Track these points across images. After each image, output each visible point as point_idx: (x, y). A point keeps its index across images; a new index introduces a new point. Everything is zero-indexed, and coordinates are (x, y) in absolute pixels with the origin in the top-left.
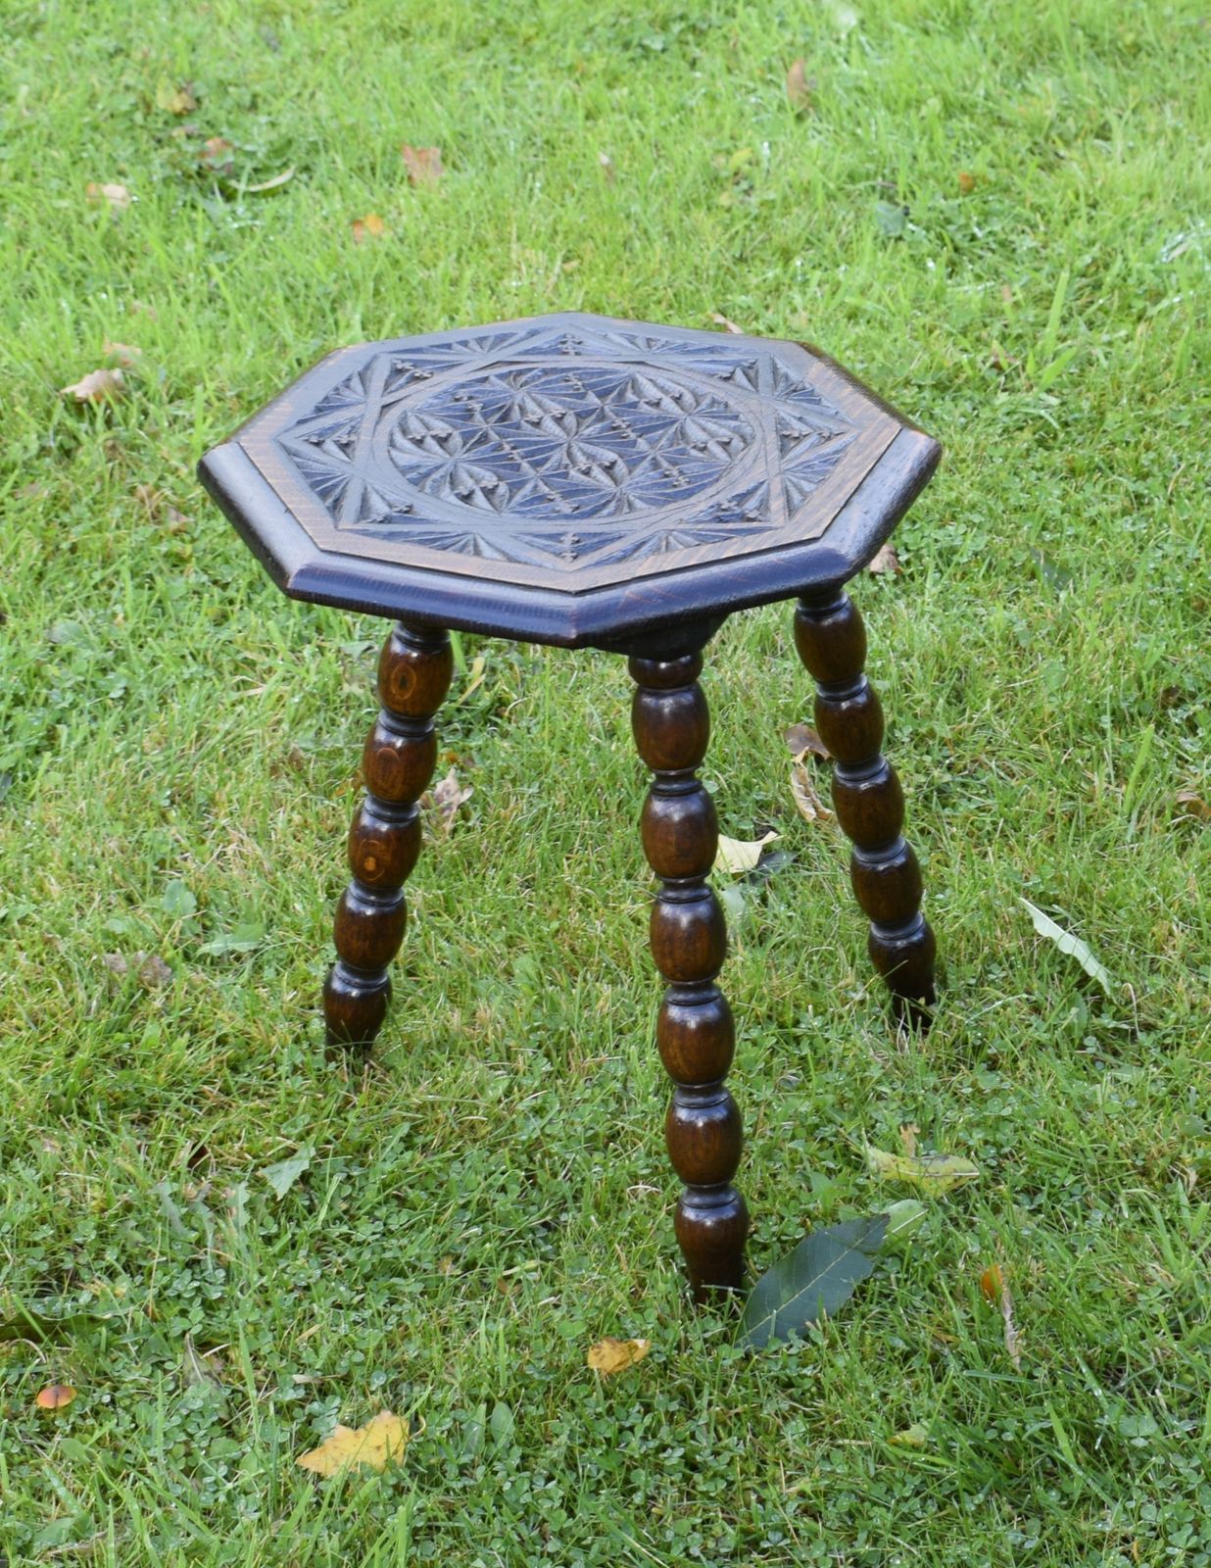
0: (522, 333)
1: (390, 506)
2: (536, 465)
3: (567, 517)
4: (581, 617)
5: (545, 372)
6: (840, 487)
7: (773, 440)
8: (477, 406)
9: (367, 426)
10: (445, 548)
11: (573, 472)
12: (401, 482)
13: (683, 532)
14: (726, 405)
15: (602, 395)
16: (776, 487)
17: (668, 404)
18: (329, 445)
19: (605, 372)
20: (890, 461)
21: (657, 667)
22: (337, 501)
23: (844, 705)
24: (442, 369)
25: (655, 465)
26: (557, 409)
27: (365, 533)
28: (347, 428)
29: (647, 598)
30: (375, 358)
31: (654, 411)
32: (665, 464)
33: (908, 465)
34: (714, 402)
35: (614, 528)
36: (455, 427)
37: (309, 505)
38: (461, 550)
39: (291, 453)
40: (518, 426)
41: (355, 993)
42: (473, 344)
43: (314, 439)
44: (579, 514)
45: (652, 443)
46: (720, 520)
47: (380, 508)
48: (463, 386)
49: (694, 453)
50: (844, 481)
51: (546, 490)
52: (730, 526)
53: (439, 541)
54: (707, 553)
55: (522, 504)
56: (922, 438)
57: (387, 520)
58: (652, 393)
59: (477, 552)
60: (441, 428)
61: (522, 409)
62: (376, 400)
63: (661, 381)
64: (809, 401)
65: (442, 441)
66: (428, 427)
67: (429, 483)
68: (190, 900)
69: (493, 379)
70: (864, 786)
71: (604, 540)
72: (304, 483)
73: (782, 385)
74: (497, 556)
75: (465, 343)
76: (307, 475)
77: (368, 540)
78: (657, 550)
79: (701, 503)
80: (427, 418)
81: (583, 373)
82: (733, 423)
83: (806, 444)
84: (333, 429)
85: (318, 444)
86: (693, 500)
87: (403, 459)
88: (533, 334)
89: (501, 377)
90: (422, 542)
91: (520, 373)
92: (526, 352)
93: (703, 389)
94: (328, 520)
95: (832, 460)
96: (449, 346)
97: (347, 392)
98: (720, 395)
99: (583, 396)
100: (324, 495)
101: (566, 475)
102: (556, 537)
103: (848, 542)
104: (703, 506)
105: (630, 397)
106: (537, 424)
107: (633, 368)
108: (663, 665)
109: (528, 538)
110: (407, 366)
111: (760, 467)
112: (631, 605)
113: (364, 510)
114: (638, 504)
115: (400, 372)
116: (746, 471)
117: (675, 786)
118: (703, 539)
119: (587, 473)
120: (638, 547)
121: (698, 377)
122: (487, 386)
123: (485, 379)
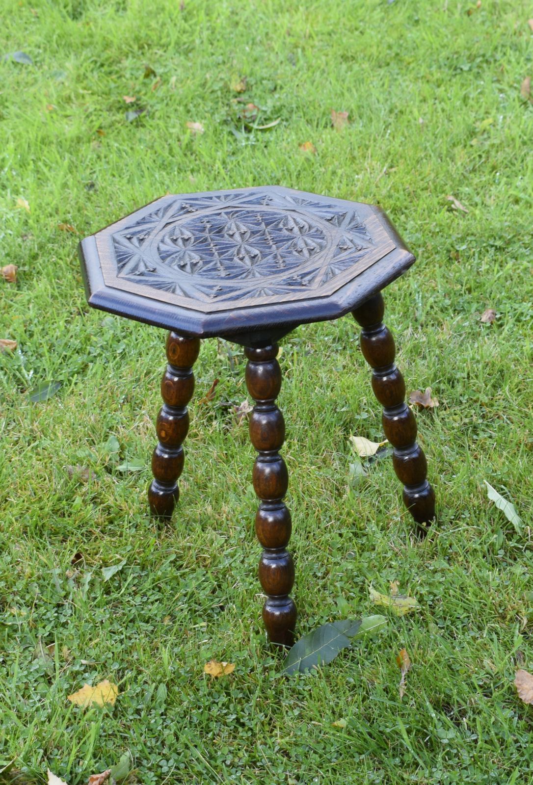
0: (247, 194)
1: (147, 267)
2: (220, 254)
3: (222, 278)
4: (207, 324)
5: (248, 212)
6: (351, 273)
7: (334, 248)
8: (208, 226)
9: (155, 232)
10: (160, 288)
11: (236, 259)
12: (157, 257)
13: (270, 289)
14: (322, 232)
15: (267, 225)
16: (323, 271)
17: (296, 229)
18: (135, 240)
19: (275, 214)
20: (382, 263)
21: (255, 351)
22: (124, 265)
23: (385, 379)
24: (203, 208)
25: (275, 257)
26: (243, 229)
27: (129, 280)
28: (145, 233)
29: (240, 318)
30: (175, 202)
31: (287, 233)
32: (279, 257)
33: (391, 265)
34: (317, 230)
35: (240, 285)
36: (194, 235)
37: (111, 264)
38: (167, 290)
39: (114, 240)
40: (223, 236)
41: (161, 493)
42: (222, 198)
43: (128, 236)
44: (229, 277)
45: (278, 248)
46: (290, 284)
47: (142, 268)
48: (207, 216)
49: (295, 253)
50: (355, 270)
51: (219, 265)
52: (292, 287)
53: (159, 286)
54: (274, 299)
55: (205, 271)
56: (405, 252)
57: (142, 274)
58: (291, 224)
59: (174, 292)
60: (187, 234)
61: (229, 229)
62: (166, 220)
63: (298, 220)
64: (360, 233)
65: (185, 241)
66: (182, 234)
67: (169, 259)
68: (117, 446)
69: (223, 214)
70: (396, 418)
71: (232, 290)
72: (114, 255)
73: (353, 224)
74: (181, 294)
75: (219, 197)
76: (116, 252)
77: (129, 283)
78: (252, 297)
79: (285, 276)
80: (183, 230)
81: (264, 214)
82: (320, 241)
83: (349, 251)
84: (139, 232)
85: (129, 239)
86: (281, 274)
87: (163, 248)
88: (252, 194)
89: (227, 213)
90: (151, 285)
91: (237, 212)
92: (244, 203)
93: (314, 224)
94: (116, 272)
95: (354, 260)
96: (211, 198)
97: (154, 216)
98: (321, 227)
99: (259, 224)
100: (119, 261)
101: (232, 260)
102: (211, 287)
103: (344, 299)
104: (284, 278)
105: (281, 226)
106: (232, 236)
107: (288, 213)
108: (258, 350)
109: (198, 287)
110: (187, 206)
111: (322, 261)
112: (231, 320)
113: (136, 268)
114: (257, 274)
115: (183, 208)
116: (314, 263)
117: (264, 407)
118: (276, 293)
119: (242, 259)
120: (244, 294)
121: (316, 218)
122: (218, 217)
123: (219, 214)
